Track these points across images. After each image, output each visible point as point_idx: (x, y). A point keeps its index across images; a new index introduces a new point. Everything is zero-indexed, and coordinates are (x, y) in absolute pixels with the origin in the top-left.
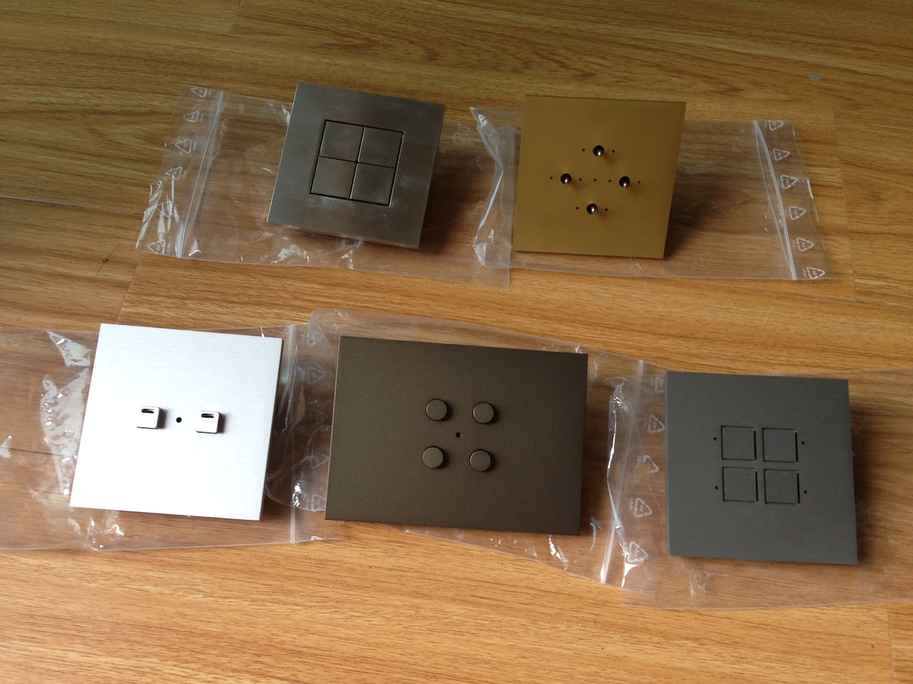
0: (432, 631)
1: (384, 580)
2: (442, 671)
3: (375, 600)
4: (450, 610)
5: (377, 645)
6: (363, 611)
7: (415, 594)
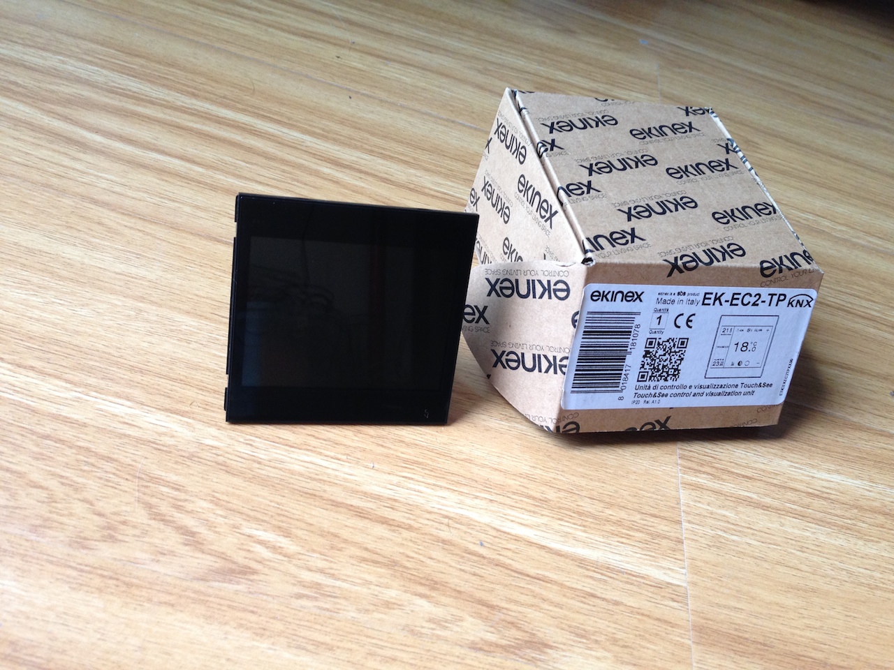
0: (151, 333)
1: (107, 280)
2: (153, 368)
3: (88, 295)
4: (181, 320)
5: (77, 333)
6: (71, 301)
7: (142, 299)
